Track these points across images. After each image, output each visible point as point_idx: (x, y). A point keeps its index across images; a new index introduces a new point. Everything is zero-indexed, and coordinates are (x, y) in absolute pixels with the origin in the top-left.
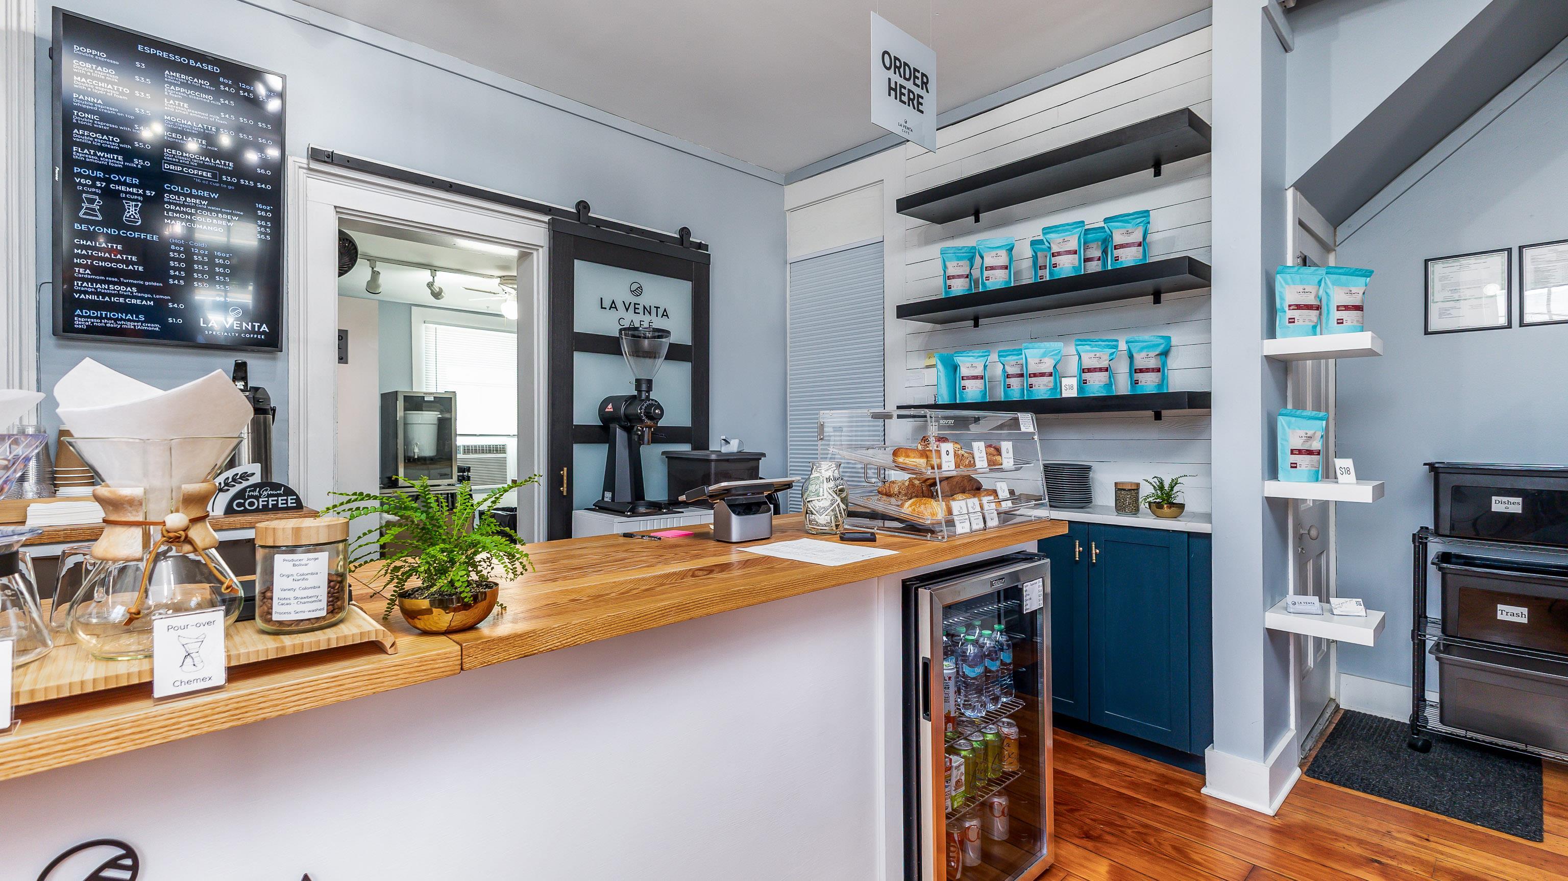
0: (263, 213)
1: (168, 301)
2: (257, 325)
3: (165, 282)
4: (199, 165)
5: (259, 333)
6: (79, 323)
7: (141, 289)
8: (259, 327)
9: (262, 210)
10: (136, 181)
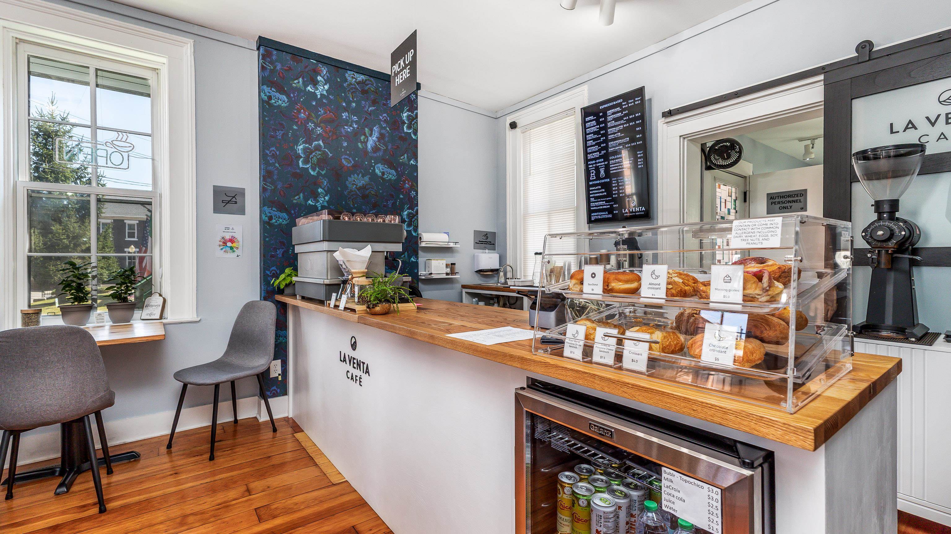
0: (640, 155)
1: (613, 204)
2: (640, 208)
3: (612, 197)
4: (619, 144)
5: (642, 211)
6: (593, 219)
7: (607, 201)
8: (642, 209)
9: (639, 154)
10: (602, 160)
